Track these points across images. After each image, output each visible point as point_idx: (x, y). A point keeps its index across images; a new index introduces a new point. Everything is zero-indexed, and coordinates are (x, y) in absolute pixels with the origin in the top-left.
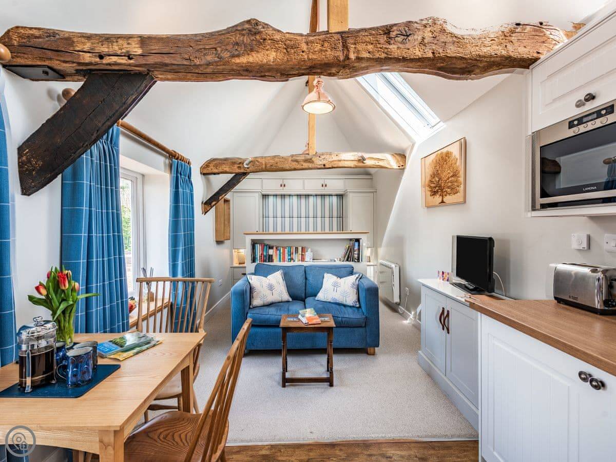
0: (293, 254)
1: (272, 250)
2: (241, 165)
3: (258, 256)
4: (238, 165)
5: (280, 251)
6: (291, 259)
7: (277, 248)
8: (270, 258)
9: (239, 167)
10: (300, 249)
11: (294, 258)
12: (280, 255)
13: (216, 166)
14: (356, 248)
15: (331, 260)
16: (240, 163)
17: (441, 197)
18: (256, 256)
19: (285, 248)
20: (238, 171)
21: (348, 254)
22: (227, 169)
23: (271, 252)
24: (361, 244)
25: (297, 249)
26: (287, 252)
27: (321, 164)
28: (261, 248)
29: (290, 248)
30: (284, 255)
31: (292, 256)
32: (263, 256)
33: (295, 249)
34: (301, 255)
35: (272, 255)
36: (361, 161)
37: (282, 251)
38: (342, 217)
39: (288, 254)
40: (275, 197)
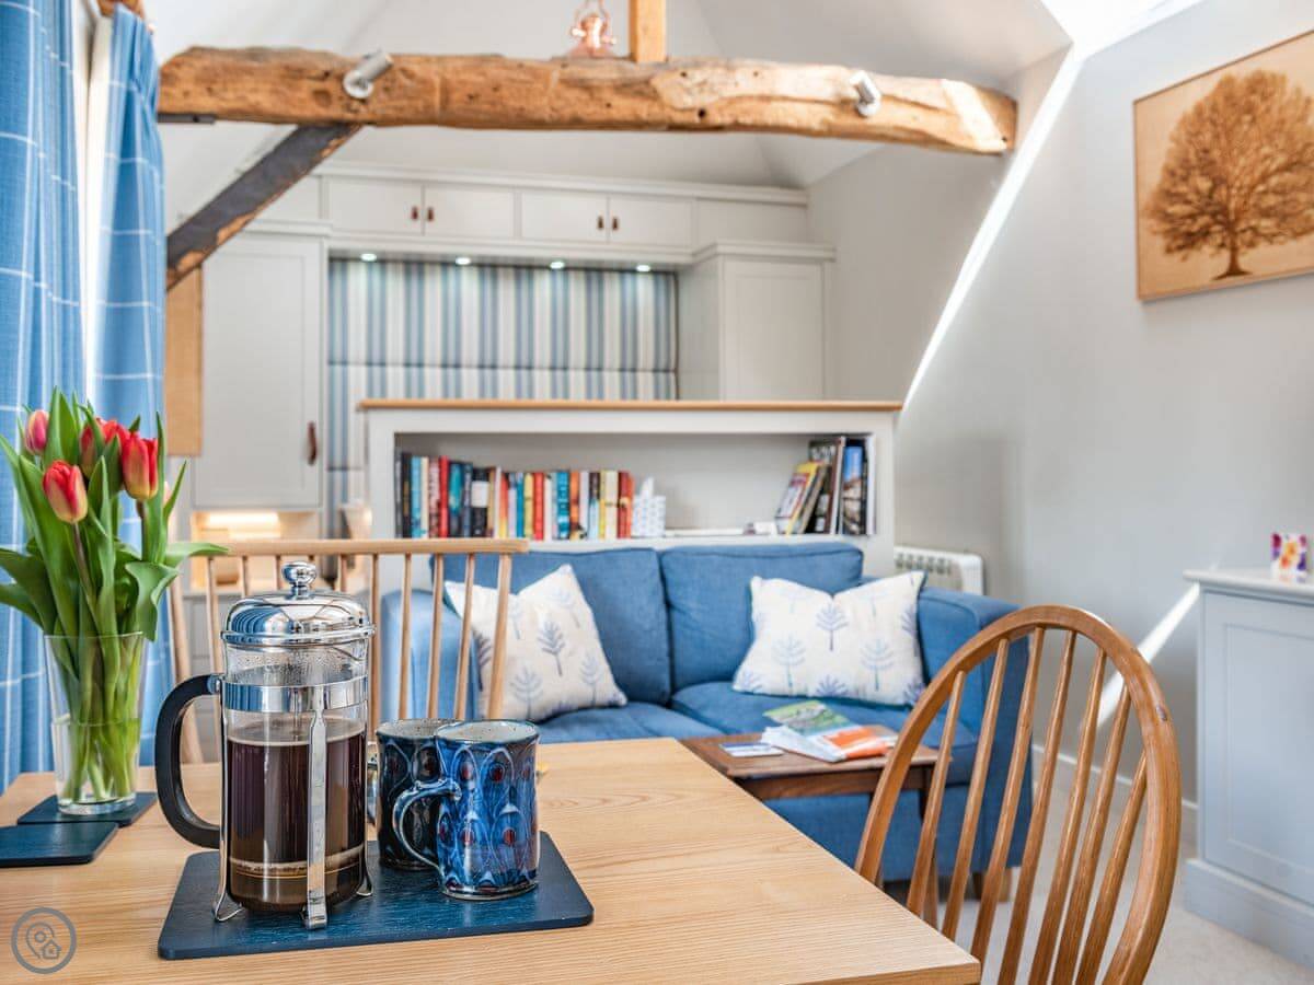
0: (577, 502)
1: (486, 485)
2: (330, 85)
3: (423, 516)
4: (318, 85)
5: (520, 489)
6: (572, 527)
7: (506, 476)
8: (478, 522)
9: (322, 96)
10: (611, 480)
11: (584, 523)
12: (521, 509)
13: (210, 82)
14: (854, 472)
16: (326, 75)
17: (1226, 255)
18: (416, 516)
19: (544, 476)
20: (313, 110)
21: (812, 501)
22: (264, 100)
23: (480, 494)
24: (870, 456)
25: (595, 479)
26: (556, 494)
27: (691, 110)
28: (435, 475)
29: (564, 477)
30: (539, 507)
31: (574, 515)
32: (444, 512)
33: (591, 482)
34: (614, 510)
35: (485, 511)
36: (851, 106)
37: (529, 492)
38: (676, 371)
39: (560, 505)
40: (377, 270)
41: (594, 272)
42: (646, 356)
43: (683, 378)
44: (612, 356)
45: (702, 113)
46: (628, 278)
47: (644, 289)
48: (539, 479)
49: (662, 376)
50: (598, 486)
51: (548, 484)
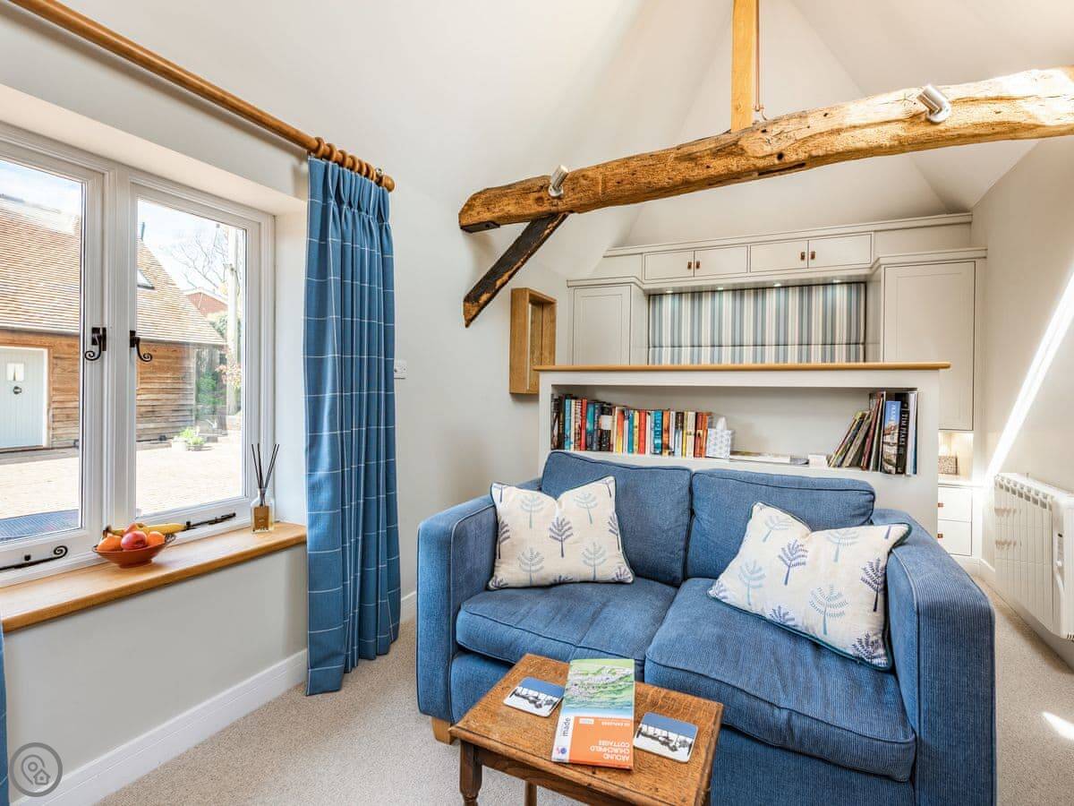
0: (668, 430)
1: (610, 417)
2: (542, 194)
3: (571, 432)
4: (536, 195)
5: (631, 422)
6: (663, 448)
7: (623, 412)
8: (604, 441)
10: (690, 417)
11: (672, 445)
12: (631, 433)
13: (487, 205)
14: (892, 420)
15: (794, 460)
16: (542, 187)
18: (567, 433)
19: (646, 413)
21: (858, 442)
22: (512, 209)
23: (607, 422)
24: (912, 409)
25: (680, 417)
26: (653, 425)
27: (771, 155)
28: (579, 411)
29: (660, 414)
30: (642, 433)
31: (665, 439)
32: (583, 432)
33: (677, 418)
34: (693, 437)
35: (609, 432)
36: (923, 118)
37: (636, 423)
38: (864, 344)
39: (655, 432)
40: (677, 297)
41: (806, 287)
42: (841, 334)
43: (870, 348)
44: (817, 335)
45: (780, 156)
46: (829, 288)
47: (841, 294)
48: (643, 414)
49: (853, 347)
50: (682, 422)
51: (648, 417)
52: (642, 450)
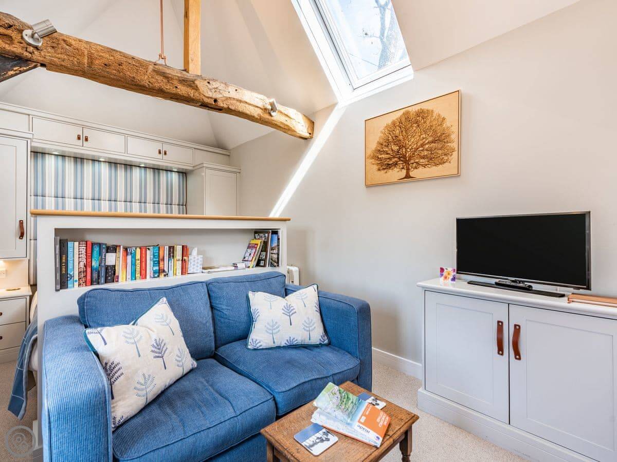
0: (163, 260)
1: (114, 254)
2: (12, 33)
3: (75, 271)
5: (134, 256)
6: (160, 272)
7: (126, 249)
8: (110, 274)
10: (179, 249)
11: (166, 269)
12: (134, 265)
14: (275, 244)
16: (10, 26)
17: (404, 171)
19: (147, 248)
23: (111, 259)
25: (172, 249)
26: (152, 257)
27: (211, 98)
29: (157, 249)
30: (144, 264)
31: (161, 266)
32: (89, 270)
33: (169, 251)
34: (180, 262)
35: (114, 266)
36: (268, 111)
37: (138, 257)
38: (186, 205)
39: (154, 261)
40: (60, 159)
41: (156, 170)
42: (175, 200)
43: (188, 207)
44: (163, 199)
45: (215, 101)
46: (169, 173)
47: (175, 177)
48: (144, 250)
49: (181, 207)
50: (173, 253)
51: (148, 251)
52: (144, 276)
